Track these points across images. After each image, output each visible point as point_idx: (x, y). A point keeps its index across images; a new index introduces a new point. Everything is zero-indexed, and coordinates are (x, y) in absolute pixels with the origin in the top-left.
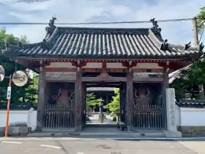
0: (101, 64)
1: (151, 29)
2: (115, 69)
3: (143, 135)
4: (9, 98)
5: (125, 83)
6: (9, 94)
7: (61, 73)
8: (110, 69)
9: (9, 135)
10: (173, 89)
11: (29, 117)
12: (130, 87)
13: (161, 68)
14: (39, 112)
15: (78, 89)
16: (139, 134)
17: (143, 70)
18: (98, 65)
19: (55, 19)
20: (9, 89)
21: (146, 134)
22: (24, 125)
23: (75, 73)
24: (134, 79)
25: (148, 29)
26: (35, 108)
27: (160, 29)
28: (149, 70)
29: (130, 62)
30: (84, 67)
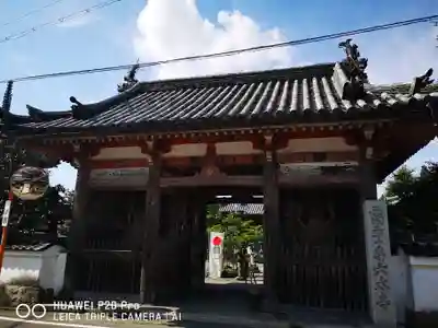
0: (205, 146)
1: (341, 64)
2: (234, 157)
4: (5, 224)
6: (6, 216)
7: (119, 171)
8: (223, 157)
13: (354, 148)
17: (303, 157)
18: (197, 150)
23: (147, 169)
24: (282, 180)
25: (332, 65)
26: (64, 247)
27: (365, 62)
29: (269, 138)
30: (166, 155)
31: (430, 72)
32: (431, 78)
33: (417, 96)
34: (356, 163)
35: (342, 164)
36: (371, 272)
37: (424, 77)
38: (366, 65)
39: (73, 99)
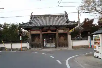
1: (65, 15)
3: (61, 49)
4: (21, 40)
5: (56, 33)
6: (21, 38)
8: (51, 29)
9: (22, 50)
10: (70, 35)
11: (27, 45)
12: (57, 35)
14: (30, 44)
15: (41, 36)
16: (60, 49)
18: (47, 28)
19: (32, 13)
20: (21, 37)
21: (62, 49)
22: (26, 47)
23: (40, 31)
24: (59, 32)
25: (63, 15)
26: (29, 42)
27: (68, 15)
28: (63, 29)
30: (43, 29)
34: (67, 30)
37: (74, 21)
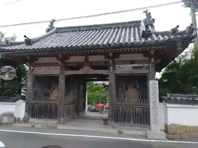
0: (84, 57)
1: (144, 21)
2: (96, 62)
7: (47, 67)
13: (146, 58)
16: (115, 131)
17: (125, 62)
18: (81, 59)
19: (54, 21)
21: (125, 132)
22: (11, 115)
23: (59, 67)
25: (140, 21)
26: (24, 100)
27: (153, 20)
28: (132, 62)
29: (111, 54)
30: (67, 61)
31: (178, 26)
32: (178, 29)
33: (172, 37)
34: (147, 65)
35: (142, 65)
36: (151, 109)
37: (176, 28)
38: (154, 22)
39: (25, 36)
